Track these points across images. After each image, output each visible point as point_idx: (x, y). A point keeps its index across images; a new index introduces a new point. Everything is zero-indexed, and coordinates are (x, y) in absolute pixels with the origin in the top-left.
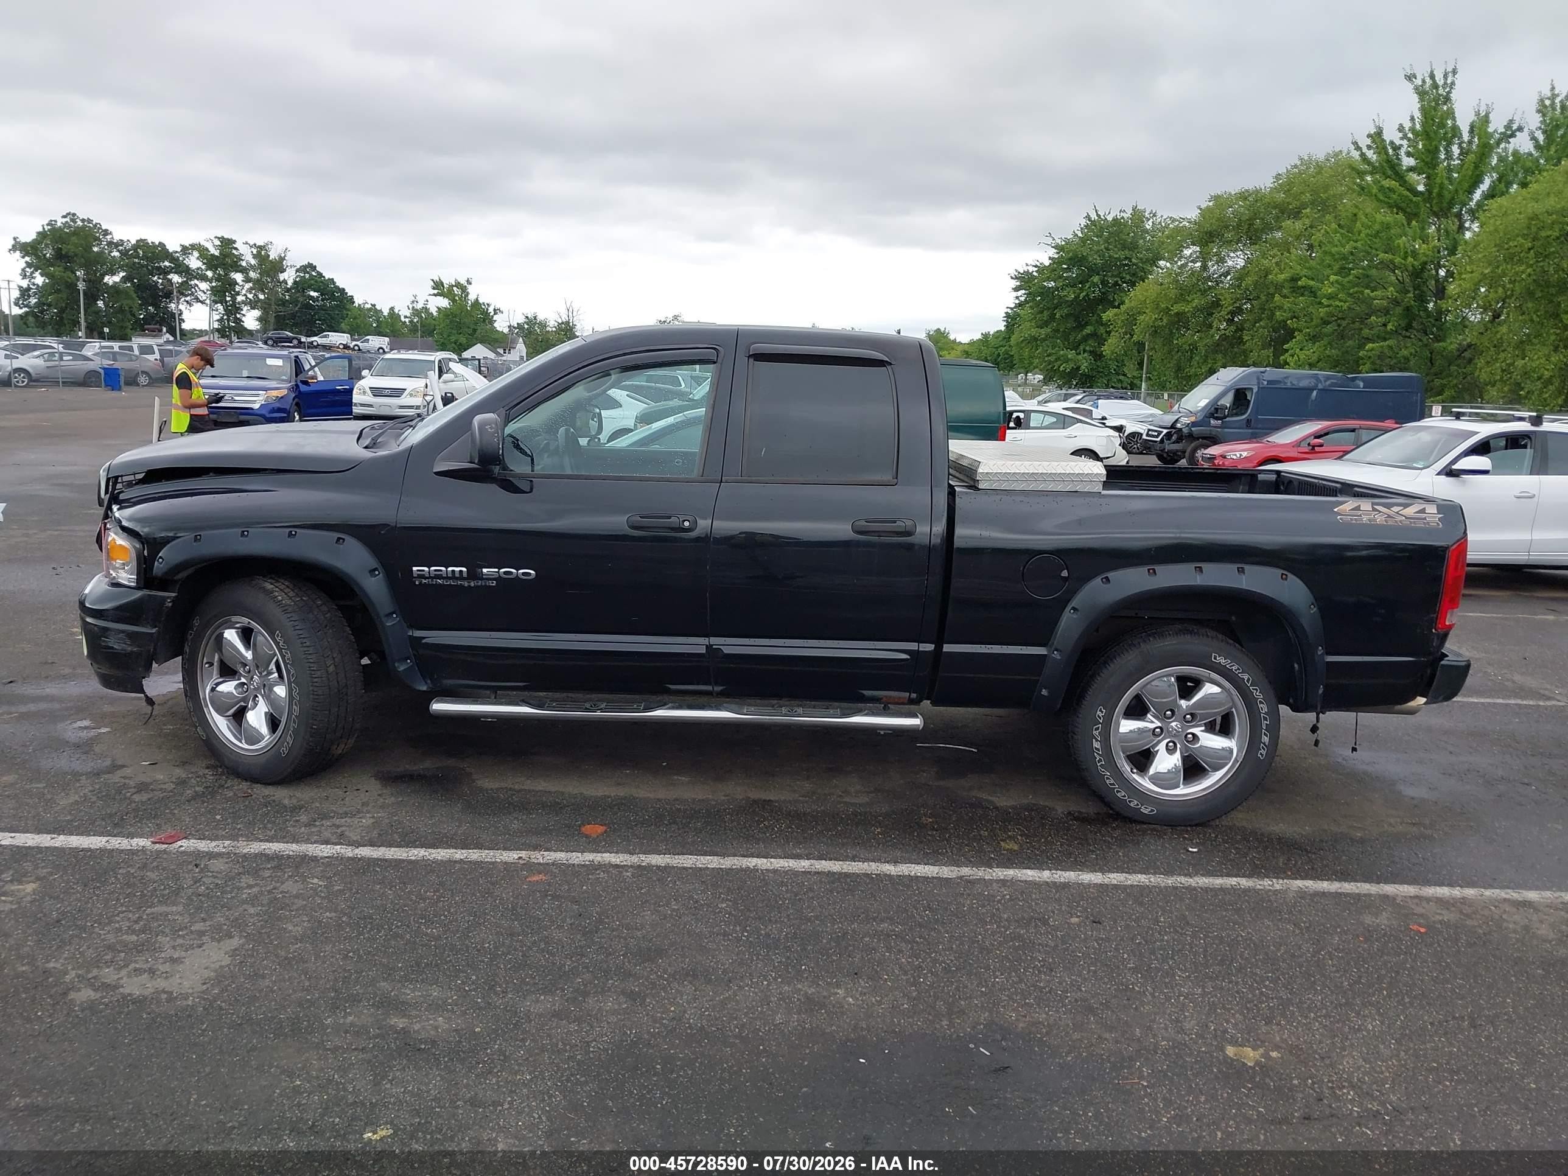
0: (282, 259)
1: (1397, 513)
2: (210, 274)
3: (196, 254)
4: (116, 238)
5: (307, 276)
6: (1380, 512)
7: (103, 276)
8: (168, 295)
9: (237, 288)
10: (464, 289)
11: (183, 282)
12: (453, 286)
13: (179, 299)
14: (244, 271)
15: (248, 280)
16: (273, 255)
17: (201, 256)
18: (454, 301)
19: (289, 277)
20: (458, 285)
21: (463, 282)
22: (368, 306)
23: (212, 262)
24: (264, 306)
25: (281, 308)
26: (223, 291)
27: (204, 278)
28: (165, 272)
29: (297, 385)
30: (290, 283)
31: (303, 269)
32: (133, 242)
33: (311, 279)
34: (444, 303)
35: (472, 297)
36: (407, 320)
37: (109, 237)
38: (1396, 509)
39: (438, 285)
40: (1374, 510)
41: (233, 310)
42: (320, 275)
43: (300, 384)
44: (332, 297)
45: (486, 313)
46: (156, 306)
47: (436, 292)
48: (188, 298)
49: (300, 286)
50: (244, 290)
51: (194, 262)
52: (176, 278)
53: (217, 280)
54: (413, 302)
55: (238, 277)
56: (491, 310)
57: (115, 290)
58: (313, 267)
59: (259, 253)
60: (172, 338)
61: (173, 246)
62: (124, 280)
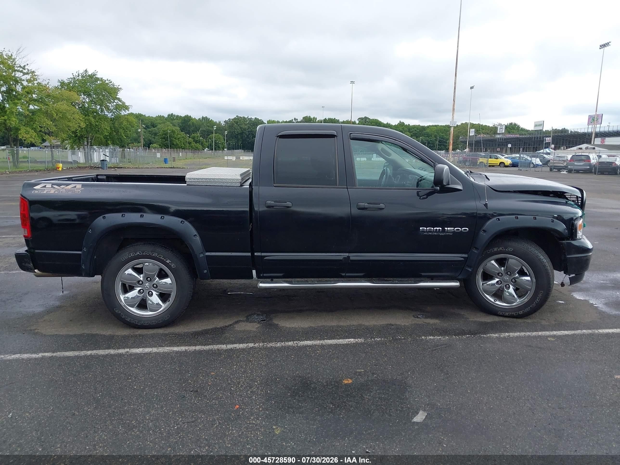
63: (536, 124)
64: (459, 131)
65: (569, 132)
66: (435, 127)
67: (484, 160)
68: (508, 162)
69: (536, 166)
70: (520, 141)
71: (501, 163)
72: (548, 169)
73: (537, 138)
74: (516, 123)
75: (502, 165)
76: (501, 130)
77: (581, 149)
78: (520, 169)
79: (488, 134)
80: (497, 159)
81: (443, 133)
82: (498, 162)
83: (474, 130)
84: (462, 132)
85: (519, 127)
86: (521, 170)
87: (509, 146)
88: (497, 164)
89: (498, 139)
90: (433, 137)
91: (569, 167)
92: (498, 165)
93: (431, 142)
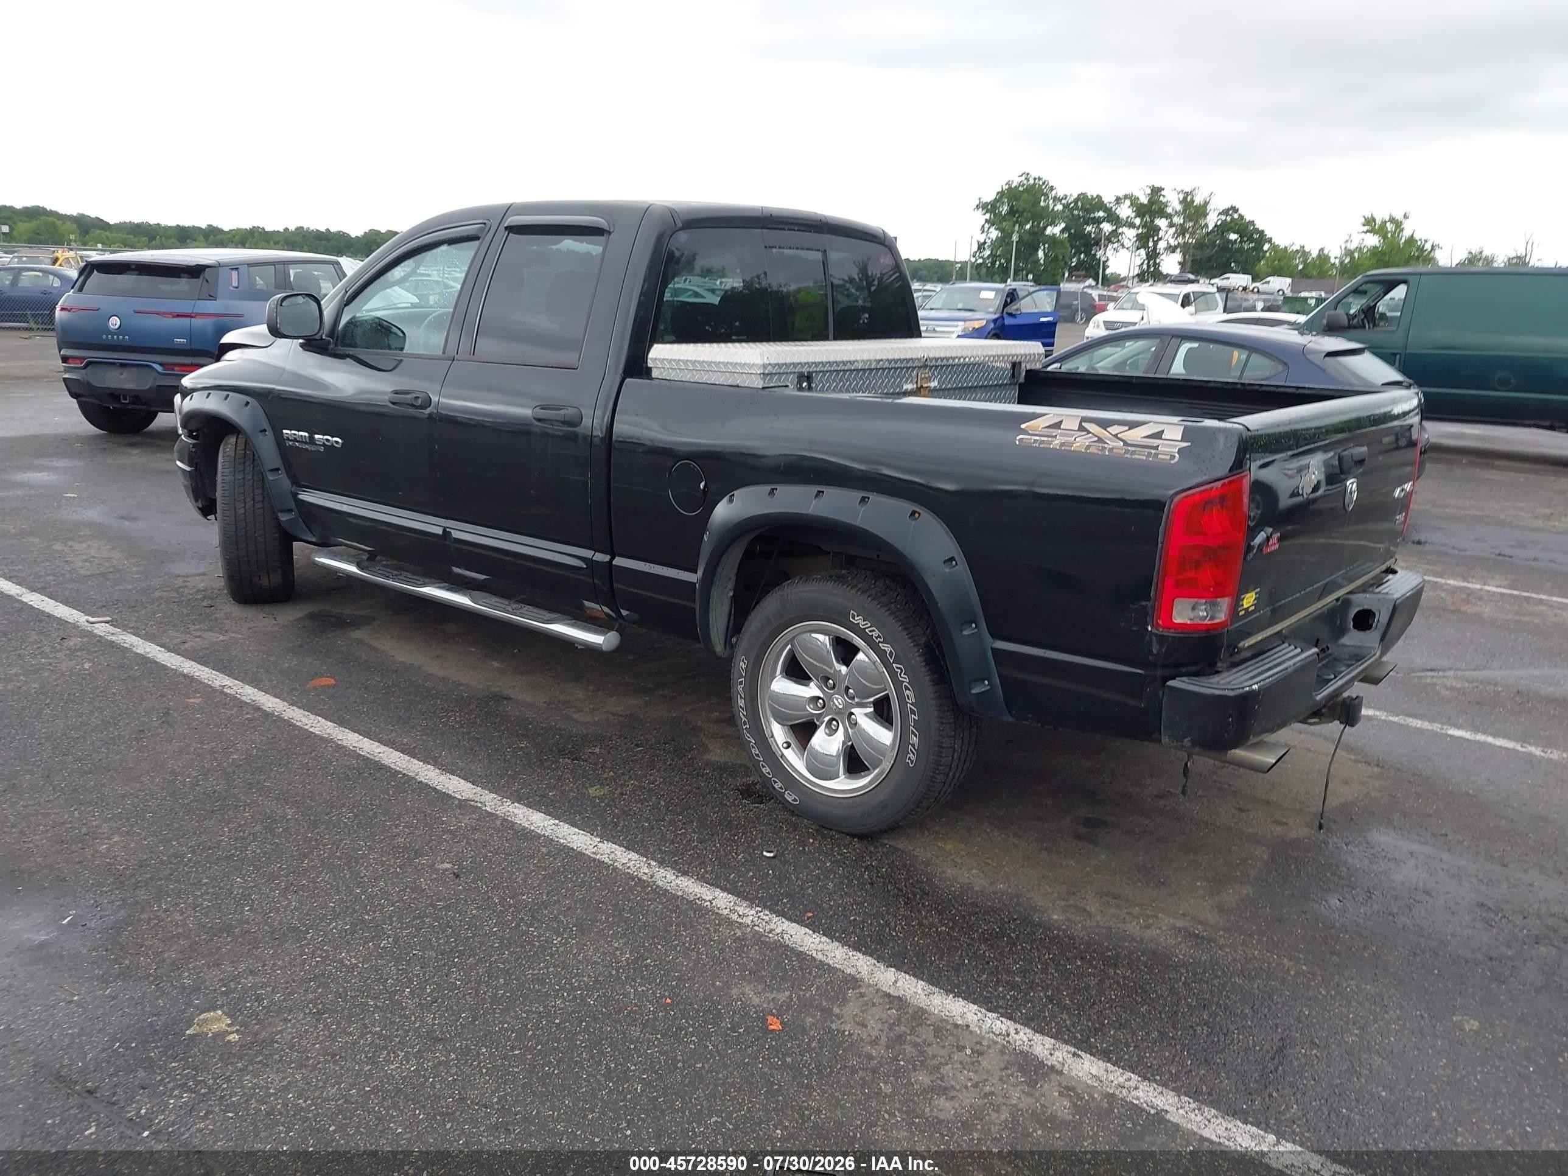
0: (1206, 203)
1: (1116, 436)
2: (1138, 221)
3: (1128, 202)
4: (1061, 194)
5: (1229, 219)
6: (1089, 432)
7: (1045, 228)
8: (1097, 243)
9: (1161, 234)
10: (1398, 224)
11: (1113, 231)
12: (1386, 222)
13: (1106, 246)
14: (1169, 216)
15: (1171, 225)
16: (1198, 200)
17: (1131, 204)
18: (1385, 237)
19: (1212, 220)
20: (1392, 220)
21: (1399, 216)
22: (1295, 248)
23: (1141, 210)
24: (1185, 248)
25: (1199, 252)
26: (1147, 237)
27: (1131, 225)
28: (1098, 221)
29: (1002, 317)
30: (1211, 227)
31: (1225, 212)
32: (1075, 196)
33: (1234, 222)
34: (1373, 241)
35: (1407, 234)
36: (1337, 261)
37: (1054, 193)
38: (1114, 430)
39: (1369, 222)
40: (1081, 428)
41: (1152, 255)
42: (1241, 217)
43: (1005, 315)
44: (1251, 239)
45: (1421, 249)
46: (1088, 253)
47: (1366, 228)
48: (1115, 245)
49: (1222, 229)
50: (1167, 235)
51: (1125, 211)
52: (1107, 227)
53: (1144, 226)
54: (1347, 241)
55: (1162, 223)
56: (1428, 247)
57: (1053, 240)
58: (1235, 210)
59: (1185, 199)
60: (1094, 283)
61: (1108, 198)
62: (1062, 231)
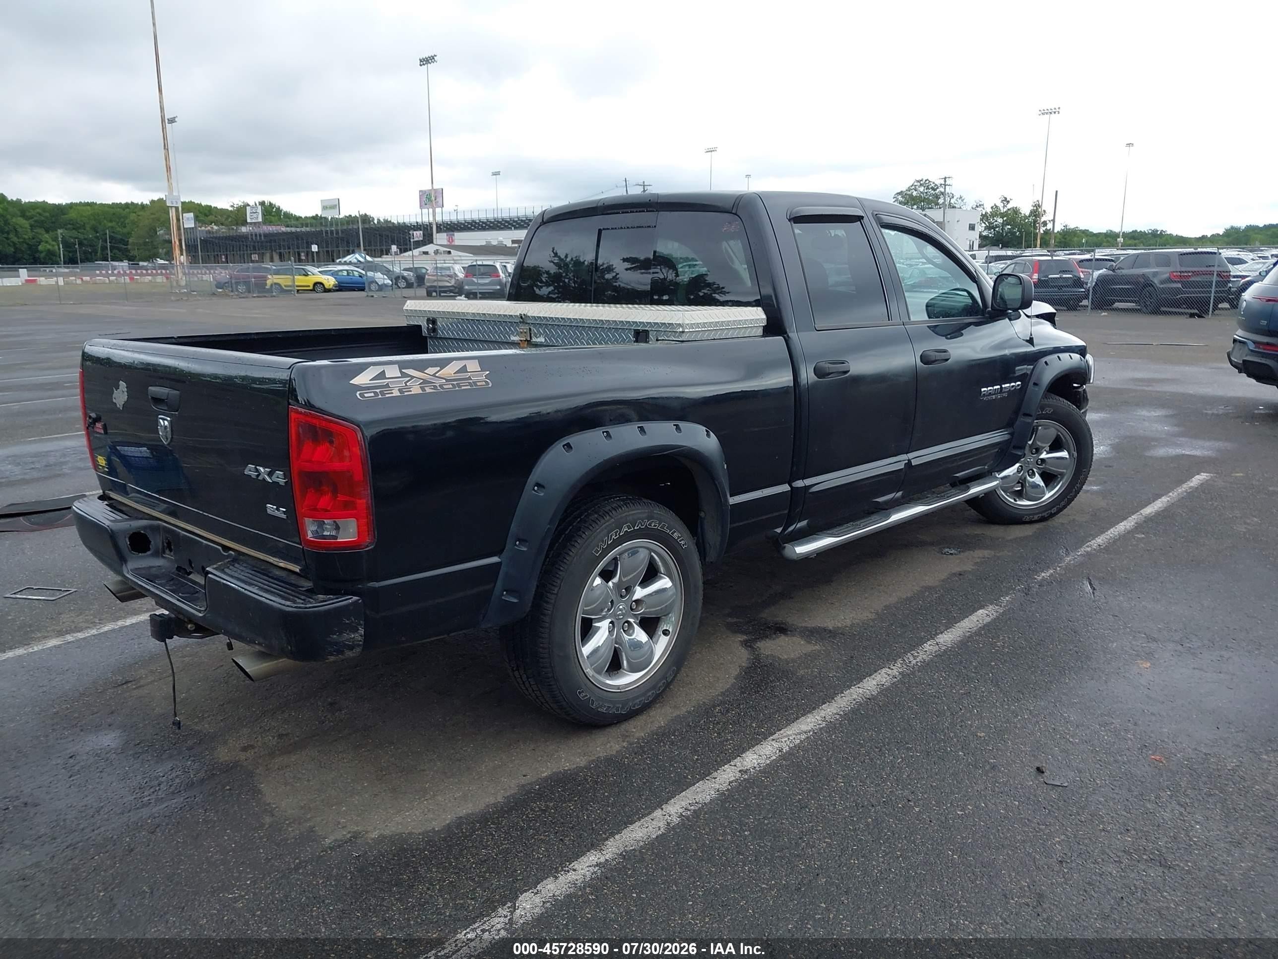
63: (325, 204)
64: (153, 216)
65: (376, 222)
66: (89, 207)
67: (283, 280)
68: (330, 281)
69: (381, 288)
70: (298, 239)
71: (316, 284)
72: (423, 292)
73: (332, 232)
74: (273, 202)
75: (319, 288)
76: (255, 215)
77: (426, 253)
78: (371, 294)
79: (222, 224)
80: (307, 275)
81: (111, 221)
82: (310, 281)
83: (191, 215)
84: (162, 220)
85: (279, 210)
86: (372, 296)
87: (315, 248)
88: (309, 286)
89: (252, 235)
90: (88, 229)
91: (466, 287)
92: (311, 288)
93: (85, 242)
